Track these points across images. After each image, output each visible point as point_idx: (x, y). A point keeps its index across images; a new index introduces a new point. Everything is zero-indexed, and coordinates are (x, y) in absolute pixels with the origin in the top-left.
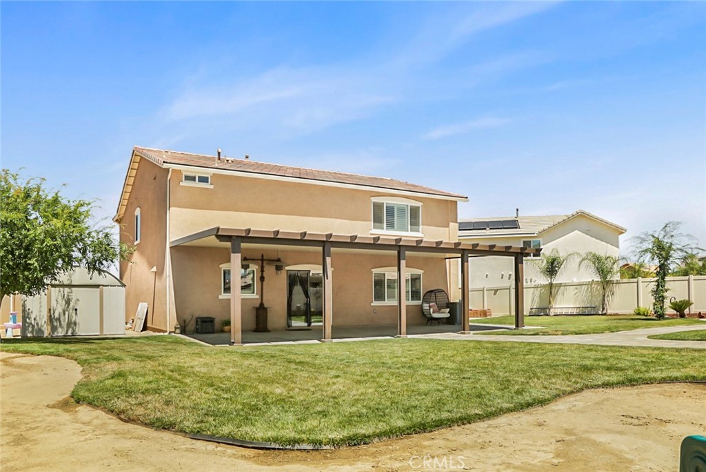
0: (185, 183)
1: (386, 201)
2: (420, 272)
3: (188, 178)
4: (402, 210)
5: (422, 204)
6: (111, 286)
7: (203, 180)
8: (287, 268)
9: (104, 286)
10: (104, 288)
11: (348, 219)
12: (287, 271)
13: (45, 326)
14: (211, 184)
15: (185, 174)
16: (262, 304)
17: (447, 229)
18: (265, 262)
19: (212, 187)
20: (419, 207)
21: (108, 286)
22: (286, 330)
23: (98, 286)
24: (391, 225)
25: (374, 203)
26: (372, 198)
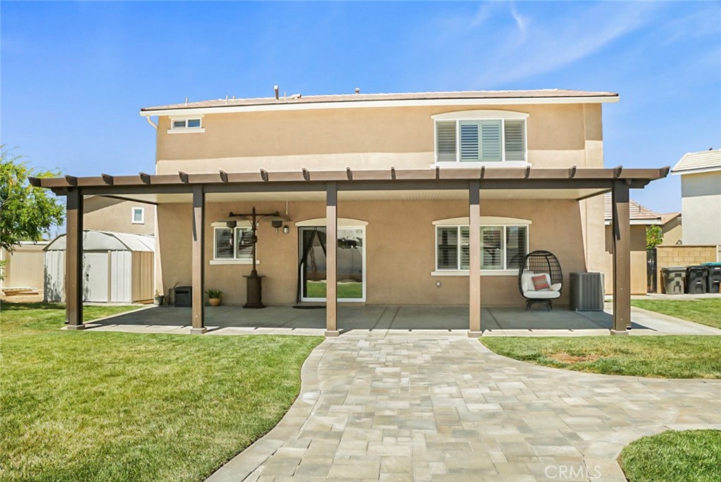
0: (174, 131)
1: (459, 119)
2: (525, 223)
3: (177, 124)
4: (491, 130)
5: (528, 115)
6: (119, 250)
7: (194, 123)
8: (298, 224)
9: (112, 250)
10: (112, 252)
11: (392, 152)
12: (299, 227)
13: (62, 293)
14: (203, 127)
15: (173, 120)
16: (254, 272)
17: (582, 151)
18: (257, 218)
19: (203, 131)
20: (523, 121)
21: (115, 250)
22: (295, 307)
23: (106, 251)
24: (470, 153)
25: (437, 123)
26: (432, 117)
